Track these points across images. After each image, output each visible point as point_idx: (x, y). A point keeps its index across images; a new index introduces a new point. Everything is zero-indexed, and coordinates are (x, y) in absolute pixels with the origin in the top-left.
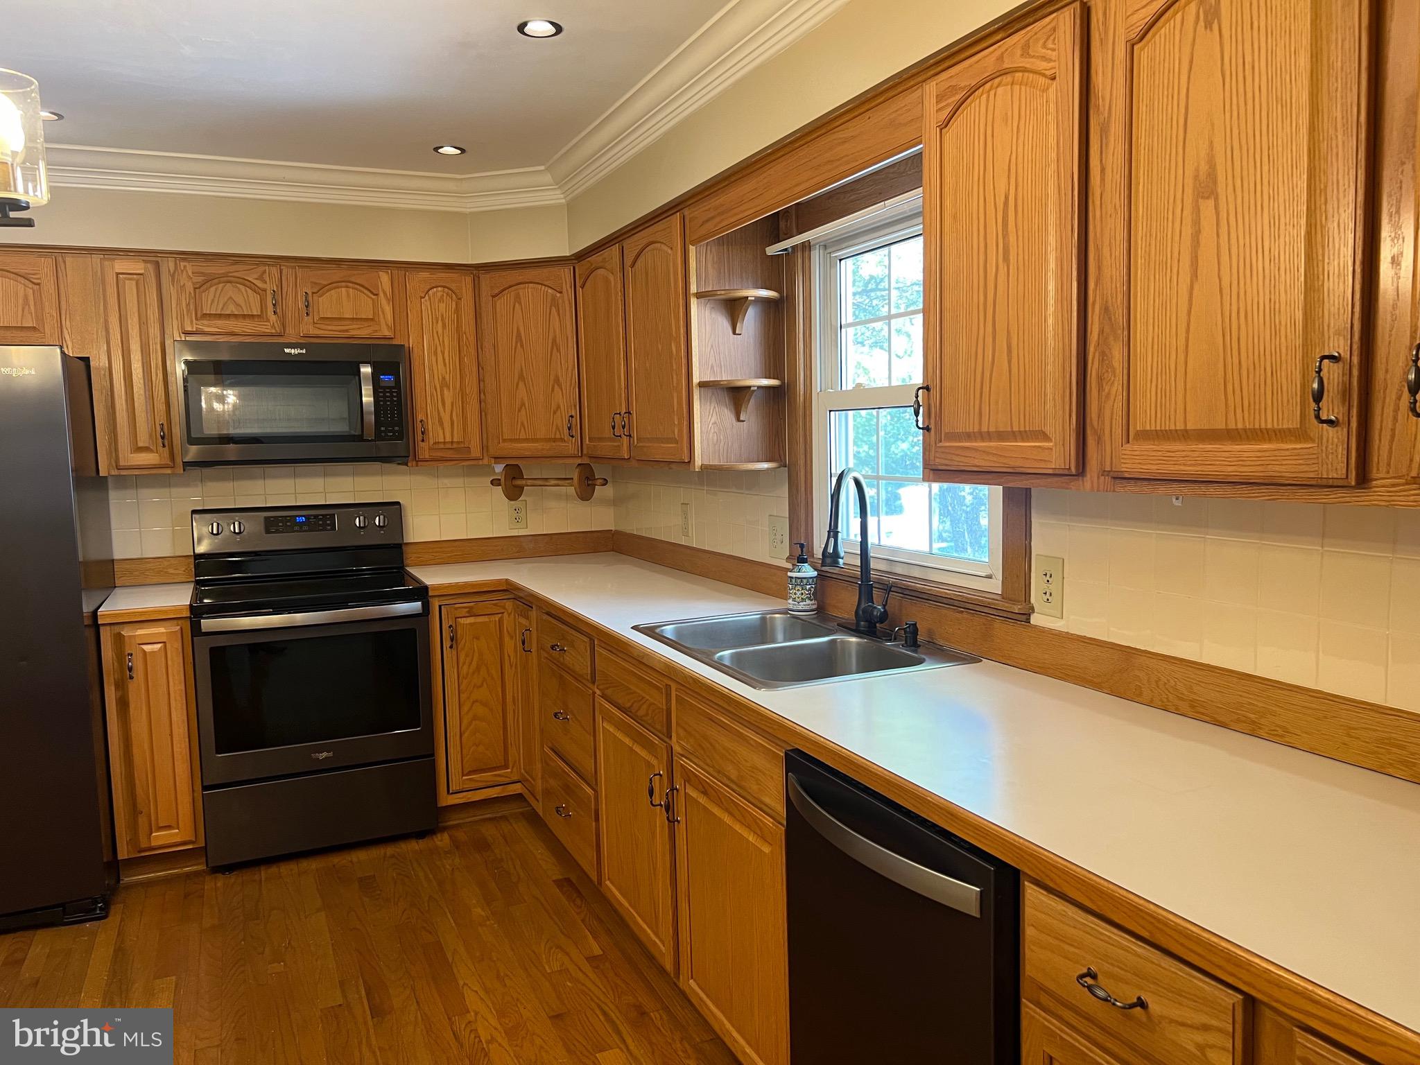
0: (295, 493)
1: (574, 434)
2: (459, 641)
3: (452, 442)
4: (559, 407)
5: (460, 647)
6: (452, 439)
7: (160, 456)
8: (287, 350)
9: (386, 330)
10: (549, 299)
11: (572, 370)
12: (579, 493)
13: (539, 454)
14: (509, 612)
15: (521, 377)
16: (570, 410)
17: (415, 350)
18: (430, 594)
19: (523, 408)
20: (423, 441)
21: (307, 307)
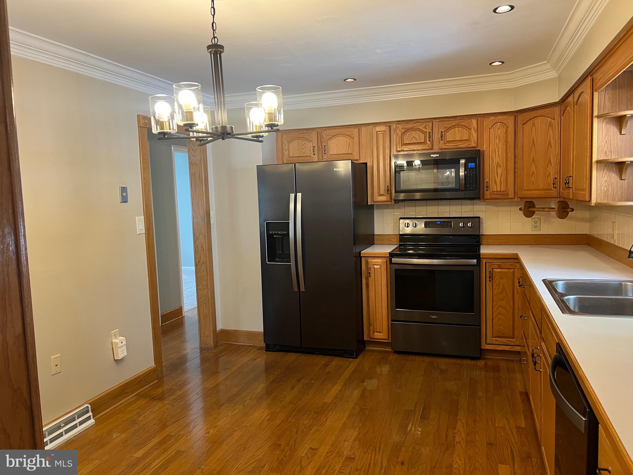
0: (450, 212)
1: (556, 187)
2: (494, 278)
3: (500, 191)
4: (550, 174)
5: (494, 281)
6: (501, 189)
7: (387, 197)
8: (432, 155)
9: (473, 143)
10: (548, 123)
11: (557, 156)
12: (558, 215)
13: (539, 196)
14: (518, 268)
15: (533, 161)
16: (555, 175)
17: (486, 151)
18: (481, 257)
19: (533, 175)
20: (487, 191)
21: (441, 137)
